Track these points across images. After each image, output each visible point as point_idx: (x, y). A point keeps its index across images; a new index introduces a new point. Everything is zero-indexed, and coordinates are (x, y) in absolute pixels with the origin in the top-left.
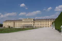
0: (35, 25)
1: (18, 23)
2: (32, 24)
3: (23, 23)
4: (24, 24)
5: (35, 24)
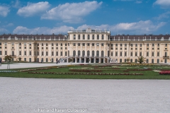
0: (114, 54)
1: (50, 46)
2: (102, 52)
3: (71, 48)
4: (74, 52)
5: (114, 51)
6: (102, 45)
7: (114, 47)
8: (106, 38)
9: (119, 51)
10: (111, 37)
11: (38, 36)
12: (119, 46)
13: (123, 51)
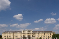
0: (34, 36)
2: (31, 36)
5: (34, 35)
6: (31, 34)
7: (34, 34)
8: (32, 32)
9: (35, 35)
10: (33, 32)
11: (14, 32)
12: (35, 34)
13: (36, 35)
